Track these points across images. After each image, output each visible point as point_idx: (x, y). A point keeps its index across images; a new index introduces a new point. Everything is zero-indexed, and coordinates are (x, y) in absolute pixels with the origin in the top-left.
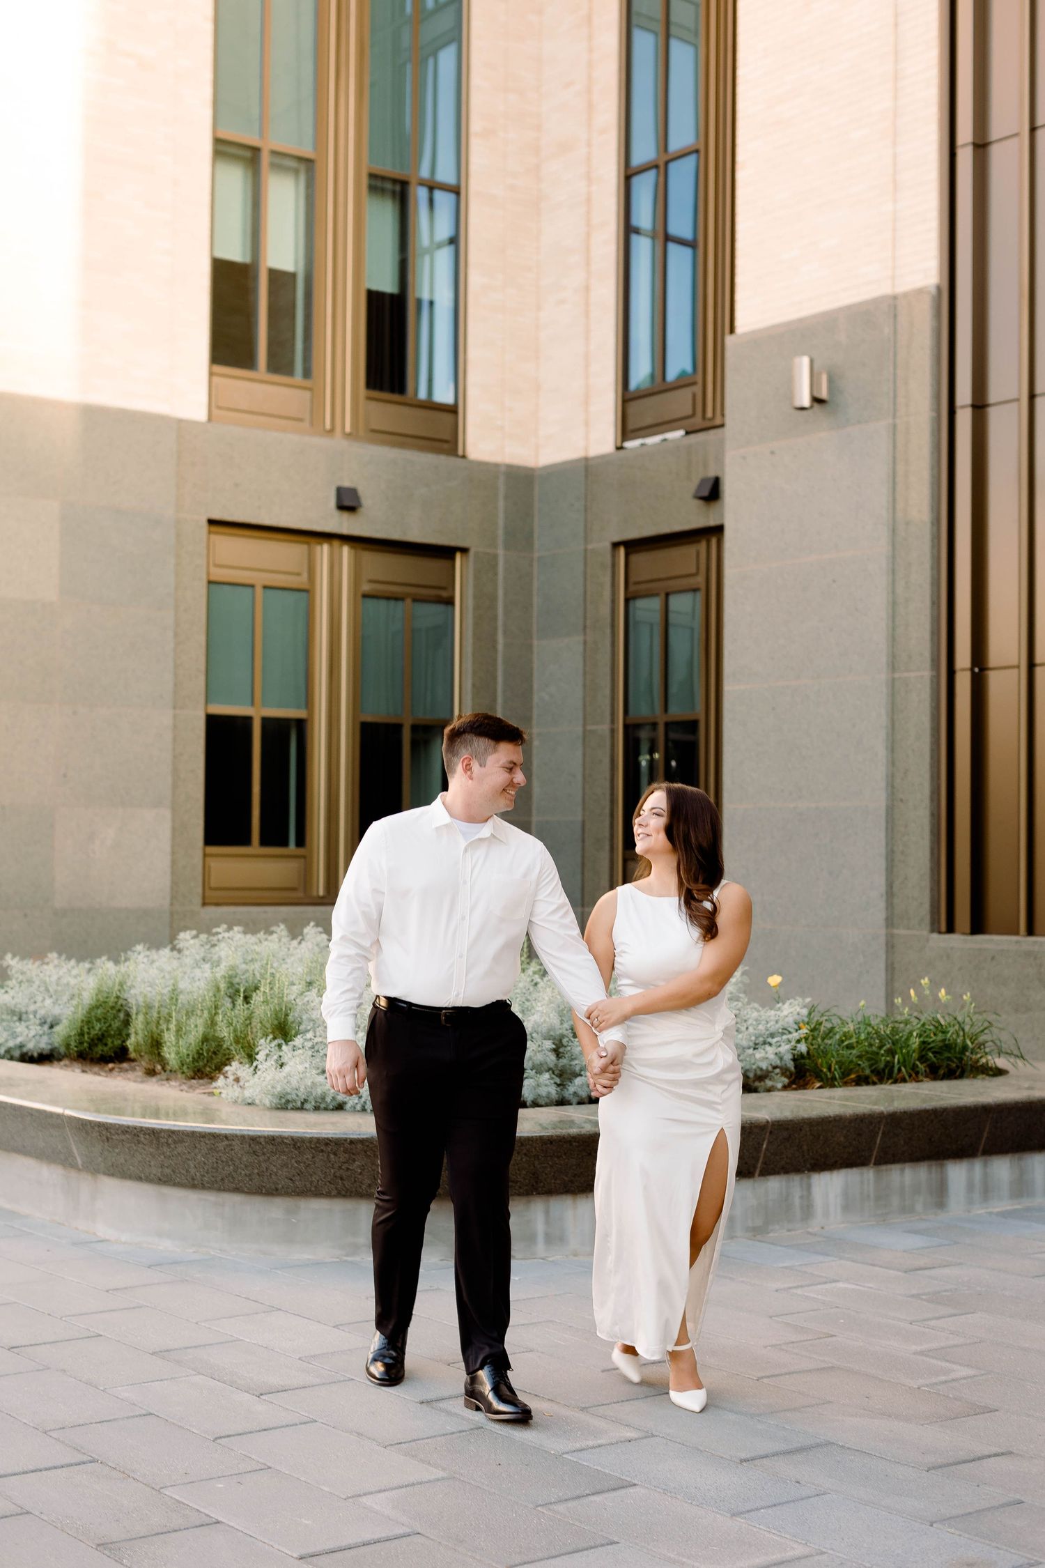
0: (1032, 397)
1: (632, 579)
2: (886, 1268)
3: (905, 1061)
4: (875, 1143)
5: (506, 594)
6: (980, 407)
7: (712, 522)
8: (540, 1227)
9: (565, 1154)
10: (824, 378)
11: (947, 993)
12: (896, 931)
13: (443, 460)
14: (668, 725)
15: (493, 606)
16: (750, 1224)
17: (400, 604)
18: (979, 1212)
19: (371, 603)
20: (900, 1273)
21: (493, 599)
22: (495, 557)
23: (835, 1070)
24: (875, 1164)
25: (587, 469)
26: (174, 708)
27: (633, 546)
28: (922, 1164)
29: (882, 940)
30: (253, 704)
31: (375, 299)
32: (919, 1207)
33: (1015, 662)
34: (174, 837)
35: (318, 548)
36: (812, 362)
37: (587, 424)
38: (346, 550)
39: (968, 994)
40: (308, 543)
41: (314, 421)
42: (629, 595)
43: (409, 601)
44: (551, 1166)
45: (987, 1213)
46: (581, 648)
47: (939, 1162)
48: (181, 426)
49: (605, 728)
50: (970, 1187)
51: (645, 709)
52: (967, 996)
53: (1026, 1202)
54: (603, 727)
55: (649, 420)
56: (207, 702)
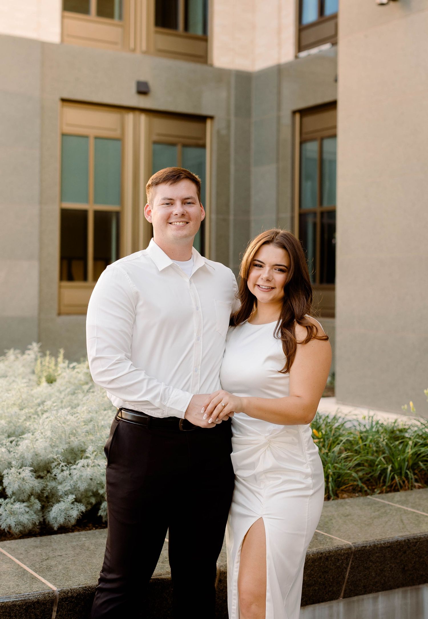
1: (304, 131)
4: (344, 578)
5: (235, 142)
13: (198, 66)
14: (322, 213)
15: (228, 149)
17: (175, 148)
19: (158, 147)
21: (228, 145)
22: (229, 121)
24: (344, 597)
25: (279, 70)
26: (40, 204)
27: (304, 112)
28: (397, 590)
30: (87, 201)
34: (40, 277)
35: (126, 116)
37: (279, 45)
38: (143, 118)
40: (121, 113)
41: (124, 44)
42: (302, 141)
43: (180, 146)
46: (276, 171)
47: (414, 587)
48: (44, 46)
49: (288, 215)
51: (310, 205)
54: (286, 215)
55: (312, 40)
56: (62, 199)
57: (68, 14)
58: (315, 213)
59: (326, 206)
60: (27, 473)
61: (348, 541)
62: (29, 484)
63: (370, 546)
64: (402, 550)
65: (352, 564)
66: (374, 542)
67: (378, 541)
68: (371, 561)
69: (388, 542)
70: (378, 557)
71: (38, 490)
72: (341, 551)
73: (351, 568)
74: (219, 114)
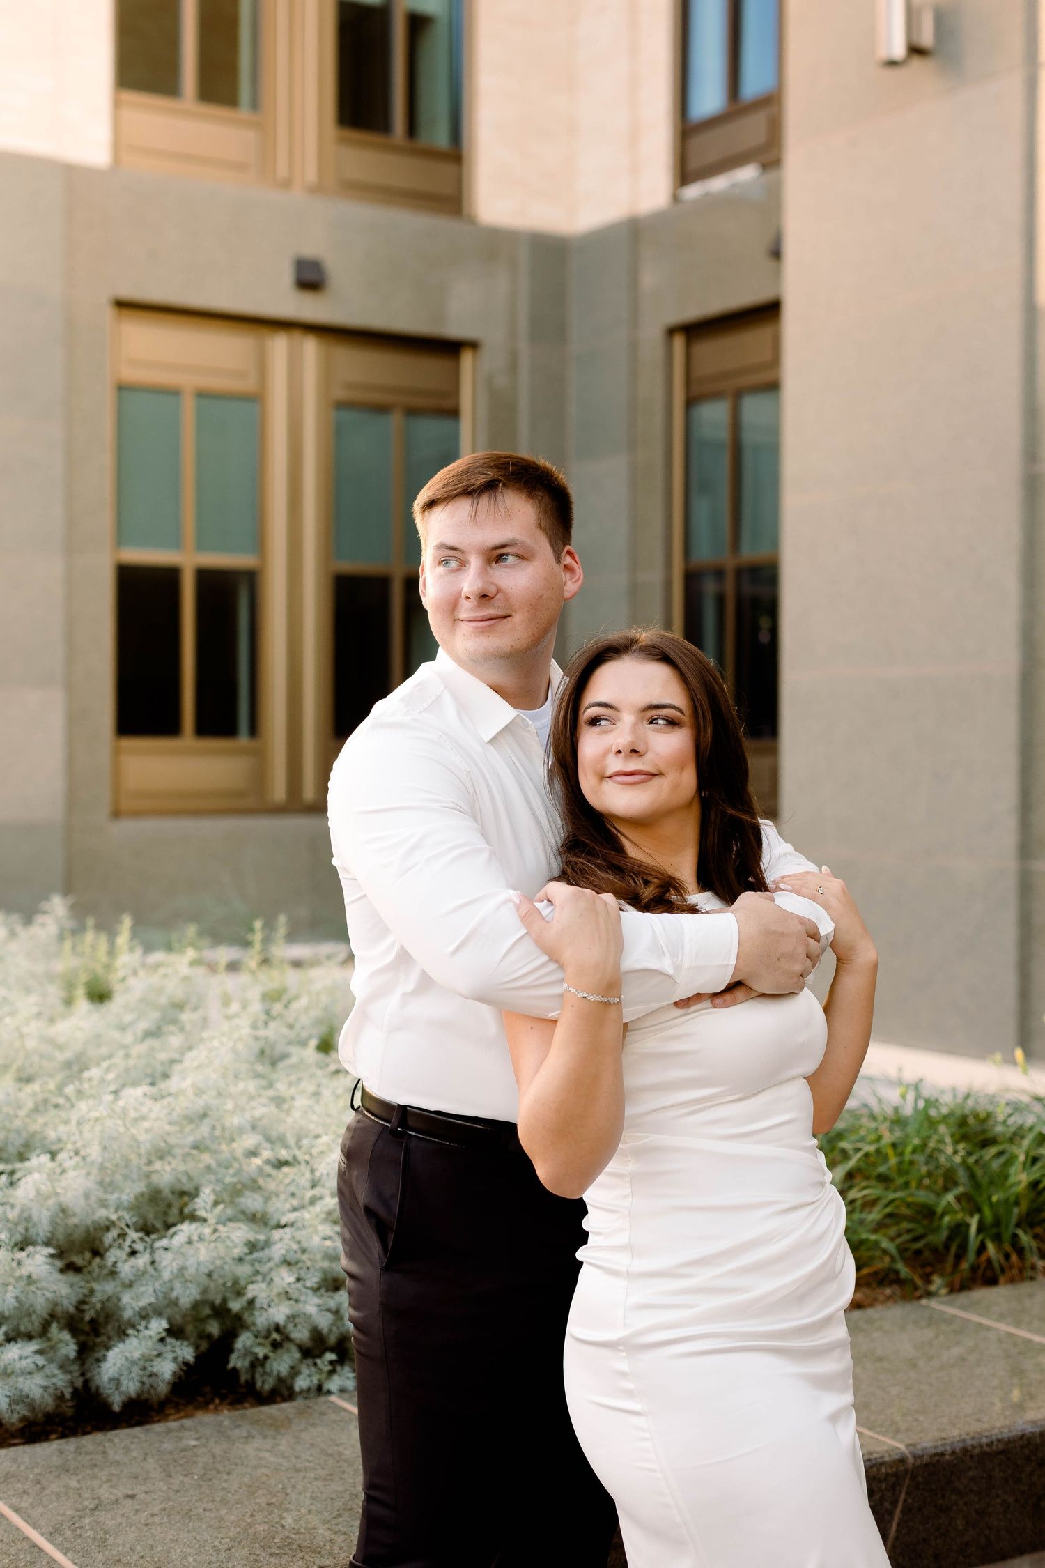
1: (694, 375)
5: (530, 405)
10: (929, 19)
12: (1033, 864)
13: (440, 222)
14: (738, 572)
15: (512, 420)
17: (386, 418)
21: (514, 409)
25: (635, 231)
26: (67, 554)
27: (694, 331)
29: (1014, 878)
34: (69, 725)
35: (271, 341)
37: (634, 171)
40: (255, 335)
41: (262, 168)
42: (689, 399)
43: (399, 414)
46: (627, 471)
48: (71, 174)
49: (658, 575)
51: (710, 551)
54: (653, 576)
56: (116, 542)
57: (130, 96)
58: (721, 572)
60: (38, 1262)
61: (893, 1438)
62: (45, 1292)
63: (953, 1453)
64: (1033, 1458)
65: (905, 1501)
66: (964, 1441)
67: (973, 1438)
68: (955, 1491)
69: (999, 1441)
70: (972, 1479)
71: (69, 1306)
72: (879, 1470)
73: (903, 1512)
74: (492, 335)
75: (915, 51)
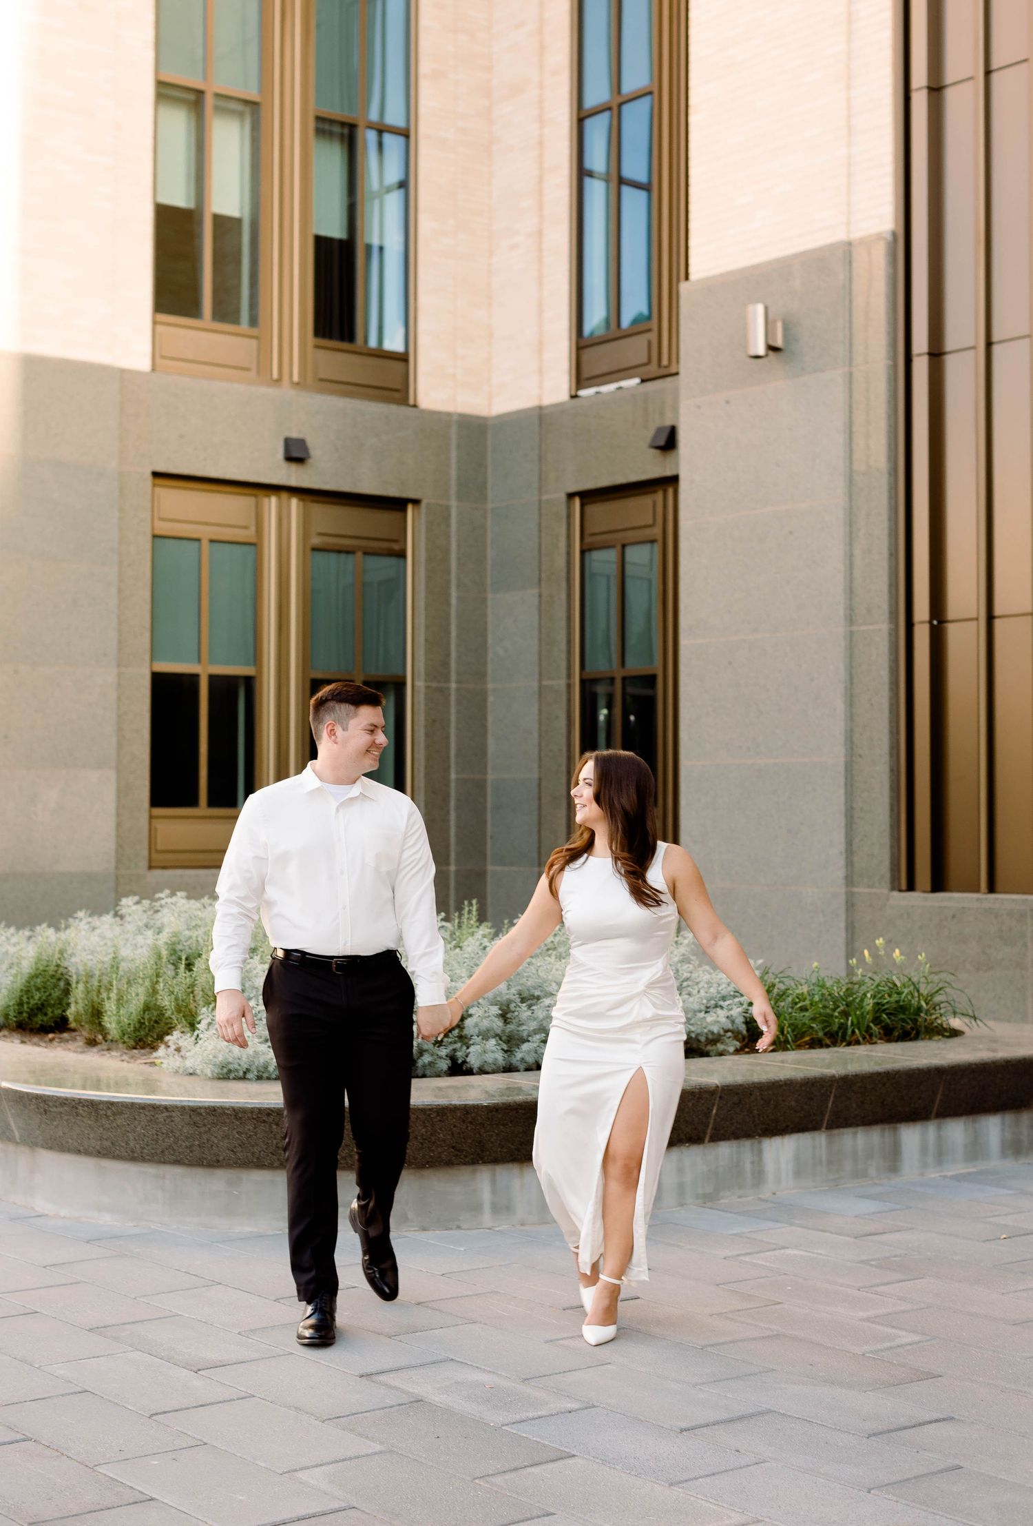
0: (989, 344)
1: (588, 531)
2: (836, 1234)
3: (858, 1023)
4: (827, 1107)
5: (459, 546)
6: (936, 355)
7: (668, 473)
8: (486, 1196)
9: (511, 1122)
10: (779, 326)
11: (901, 954)
12: (856, 890)
13: (394, 408)
14: (624, 679)
15: (445, 560)
16: (700, 1191)
17: (350, 557)
18: (933, 1176)
19: (320, 556)
20: (848, 1239)
21: (447, 551)
22: (448, 508)
23: (788, 1033)
24: (827, 1128)
25: (542, 417)
26: (119, 665)
27: (588, 497)
29: (842, 898)
30: (199, 661)
31: (323, 245)
32: (872, 1171)
33: (974, 615)
34: (118, 797)
35: (266, 500)
36: (766, 309)
37: (541, 372)
38: (294, 502)
39: (923, 954)
40: (256, 496)
41: (261, 370)
42: (585, 548)
43: (359, 554)
44: (498, 1135)
45: (940, 1176)
46: (536, 601)
47: (893, 1125)
48: (124, 376)
49: (560, 683)
50: (924, 1150)
51: (602, 664)
52: (921, 956)
53: (981, 1165)
54: (557, 682)
55: (604, 368)
56: (152, 659)
57: (164, 318)
58: (612, 680)
59: (635, 665)
65: (835, 1093)
68: (853, 1091)
69: (870, 1073)
70: (859, 1088)
72: (824, 1078)
73: (834, 1097)
74: (430, 495)
75: (772, 349)
